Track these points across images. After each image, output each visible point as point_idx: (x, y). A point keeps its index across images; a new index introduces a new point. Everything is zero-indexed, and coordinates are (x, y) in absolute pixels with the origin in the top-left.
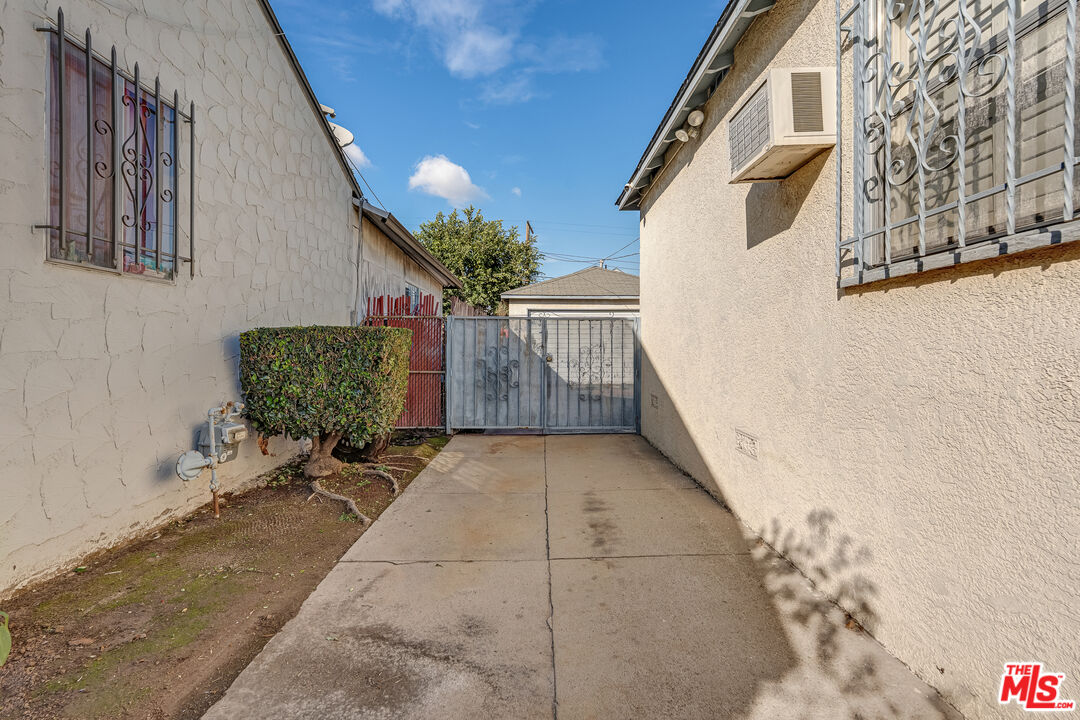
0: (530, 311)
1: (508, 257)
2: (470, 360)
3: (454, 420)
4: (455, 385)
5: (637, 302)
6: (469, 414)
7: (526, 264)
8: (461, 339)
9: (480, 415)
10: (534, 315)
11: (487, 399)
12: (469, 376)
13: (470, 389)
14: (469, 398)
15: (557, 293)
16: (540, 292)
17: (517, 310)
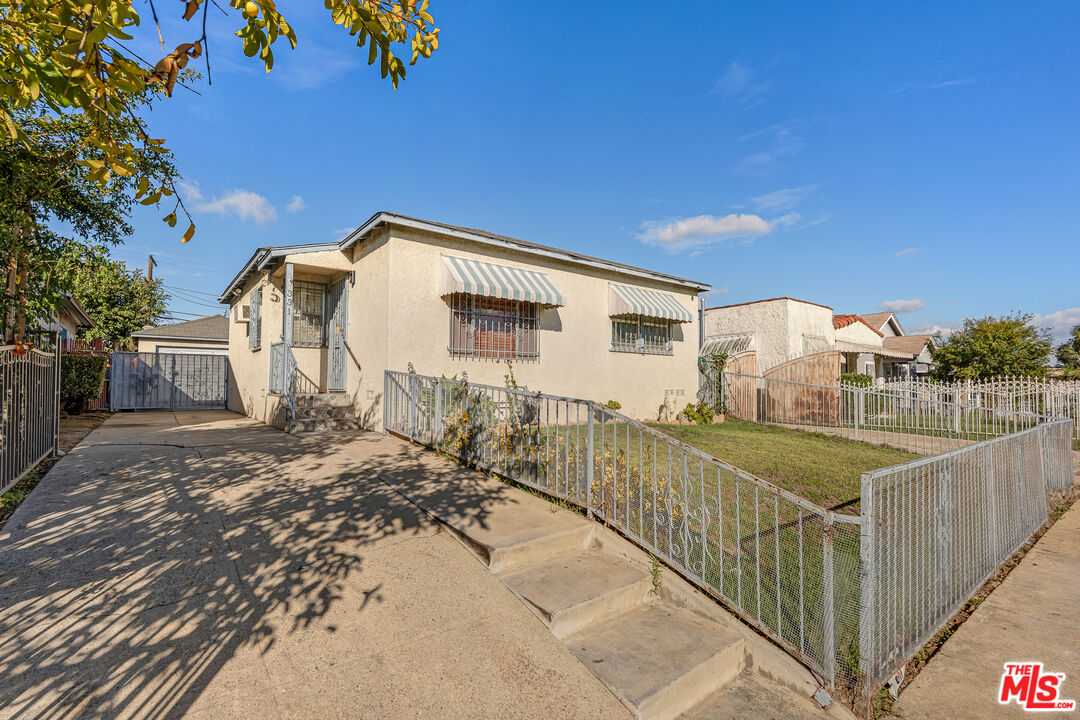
0: (158, 347)
1: (132, 296)
2: (127, 374)
3: (115, 404)
4: (116, 387)
5: (227, 343)
6: (125, 402)
7: (152, 303)
8: (121, 363)
9: (133, 401)
10: (161, 351)
11: (138, 393)
12: (126, 383)
13: (126, 389)
14: (126, 394)
15: (178, 334)
16: (167, 333)
17: (145, 347)
